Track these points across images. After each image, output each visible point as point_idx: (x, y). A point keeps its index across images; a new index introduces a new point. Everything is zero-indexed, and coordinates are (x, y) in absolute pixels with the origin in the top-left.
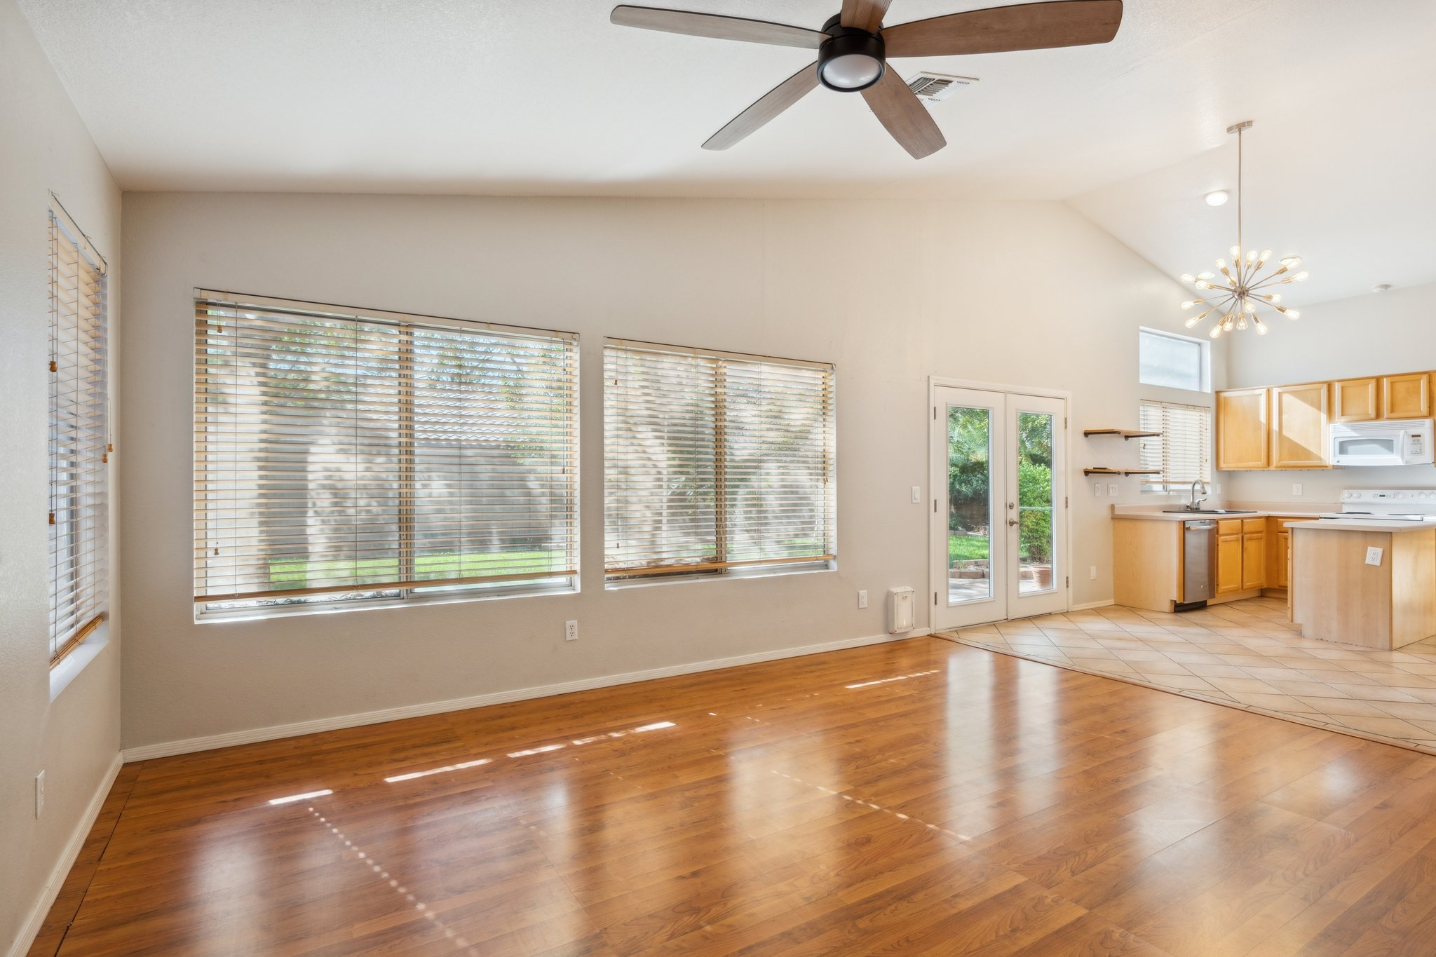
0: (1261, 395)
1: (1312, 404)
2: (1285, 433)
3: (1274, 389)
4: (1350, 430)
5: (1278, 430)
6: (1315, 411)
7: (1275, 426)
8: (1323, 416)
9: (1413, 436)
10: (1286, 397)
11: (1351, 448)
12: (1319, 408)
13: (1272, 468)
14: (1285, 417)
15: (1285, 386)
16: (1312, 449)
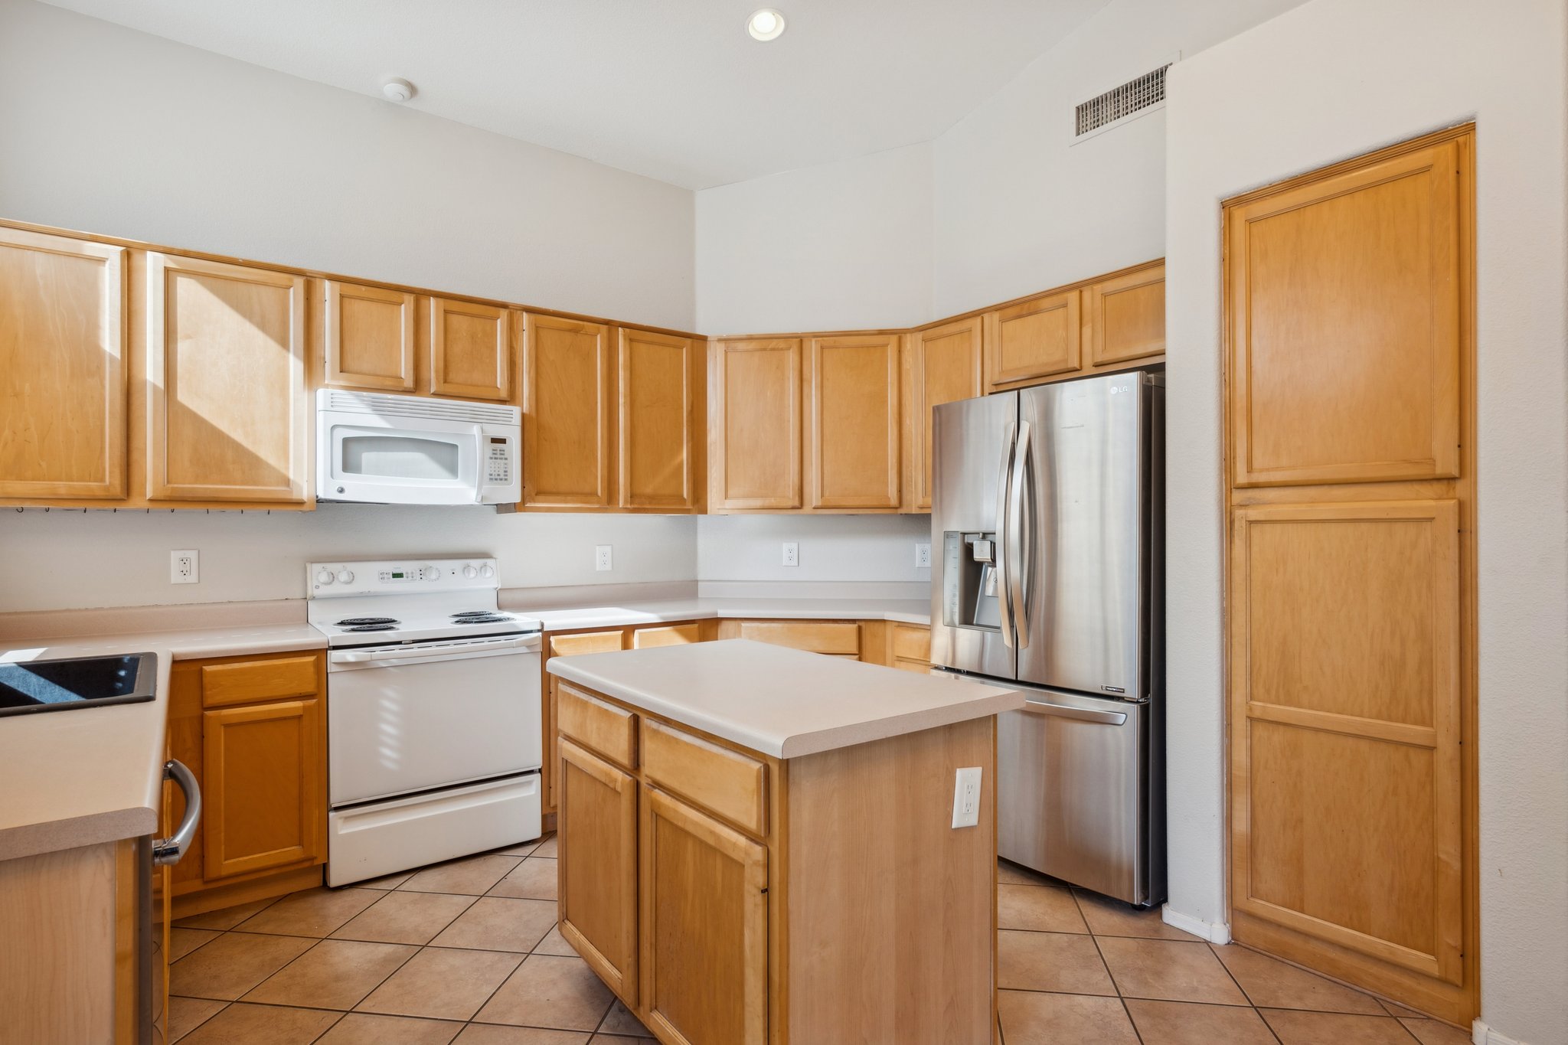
0: (101, 261)
1: (263, 326)
2: (184, 396)
3: (149, 254)
4: (368, 411)
5: (161, 384)
6: (273, 346)
7: (151, 371)
8: (295, 365)
9: (494, 441)
10: (185, 286)
11: (368, 457)
12: (284, 343)
13: (138, 502)
14: (183, 348)
15: (185, 254)
16: (266, 453)
